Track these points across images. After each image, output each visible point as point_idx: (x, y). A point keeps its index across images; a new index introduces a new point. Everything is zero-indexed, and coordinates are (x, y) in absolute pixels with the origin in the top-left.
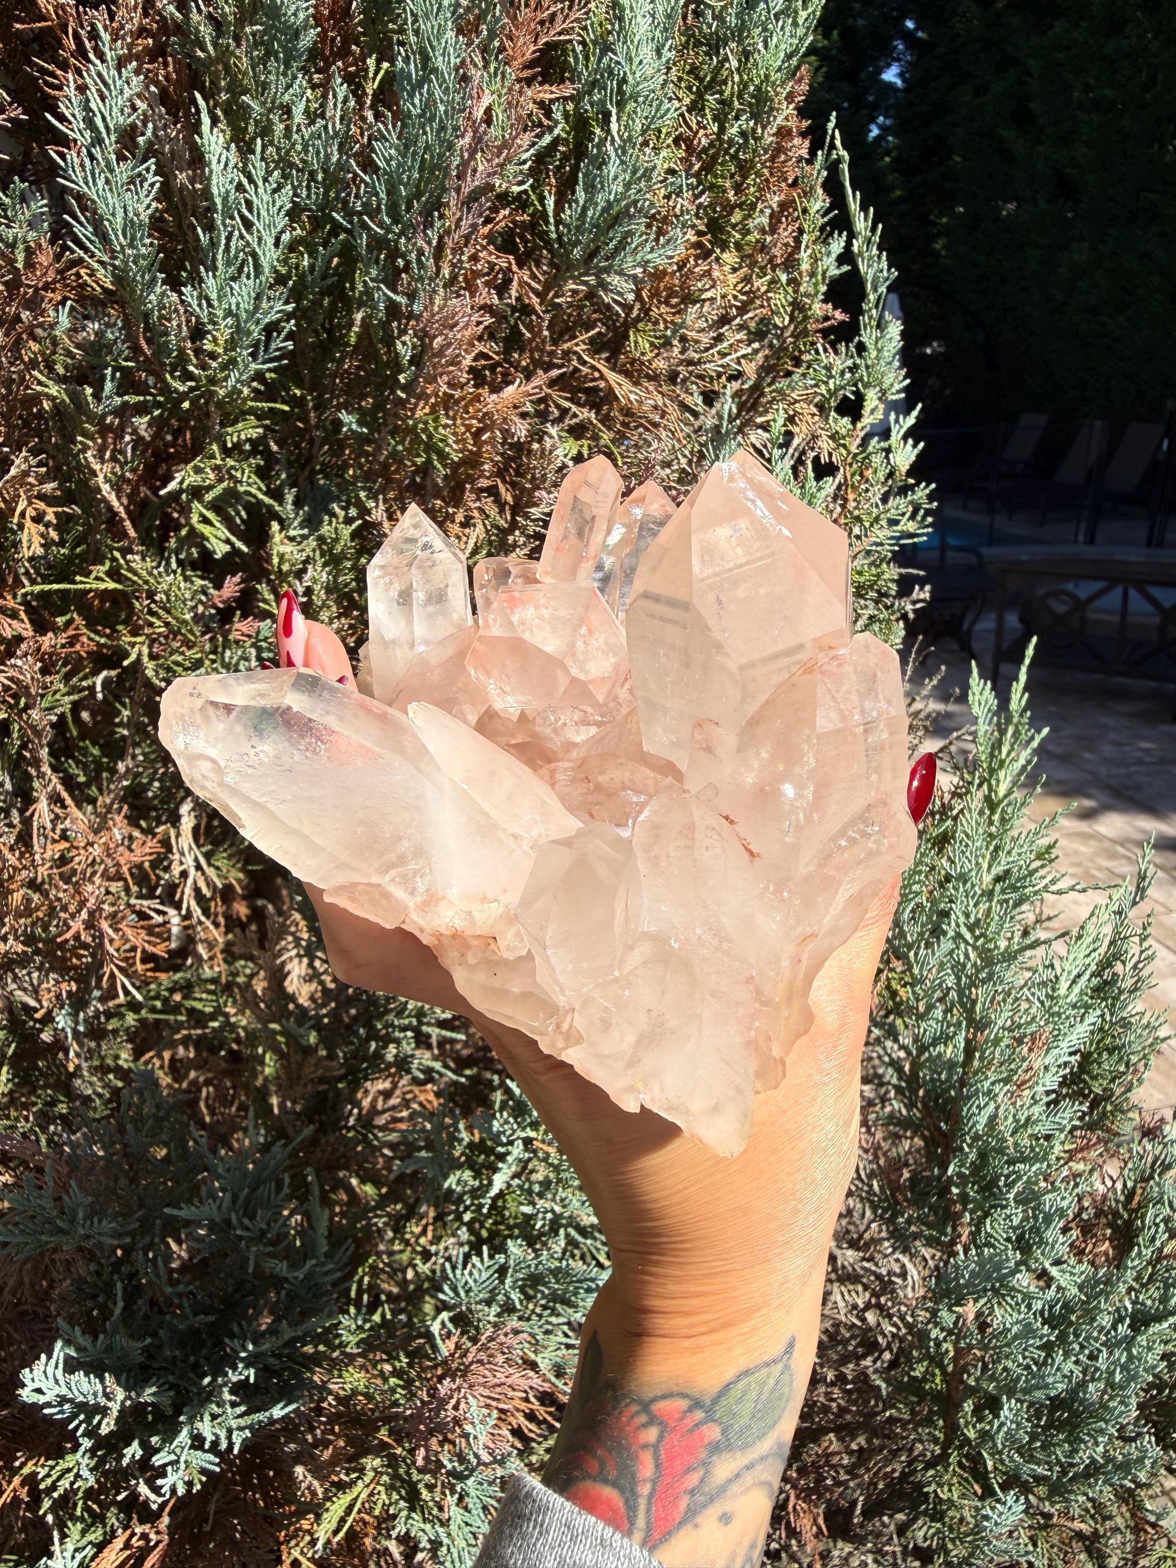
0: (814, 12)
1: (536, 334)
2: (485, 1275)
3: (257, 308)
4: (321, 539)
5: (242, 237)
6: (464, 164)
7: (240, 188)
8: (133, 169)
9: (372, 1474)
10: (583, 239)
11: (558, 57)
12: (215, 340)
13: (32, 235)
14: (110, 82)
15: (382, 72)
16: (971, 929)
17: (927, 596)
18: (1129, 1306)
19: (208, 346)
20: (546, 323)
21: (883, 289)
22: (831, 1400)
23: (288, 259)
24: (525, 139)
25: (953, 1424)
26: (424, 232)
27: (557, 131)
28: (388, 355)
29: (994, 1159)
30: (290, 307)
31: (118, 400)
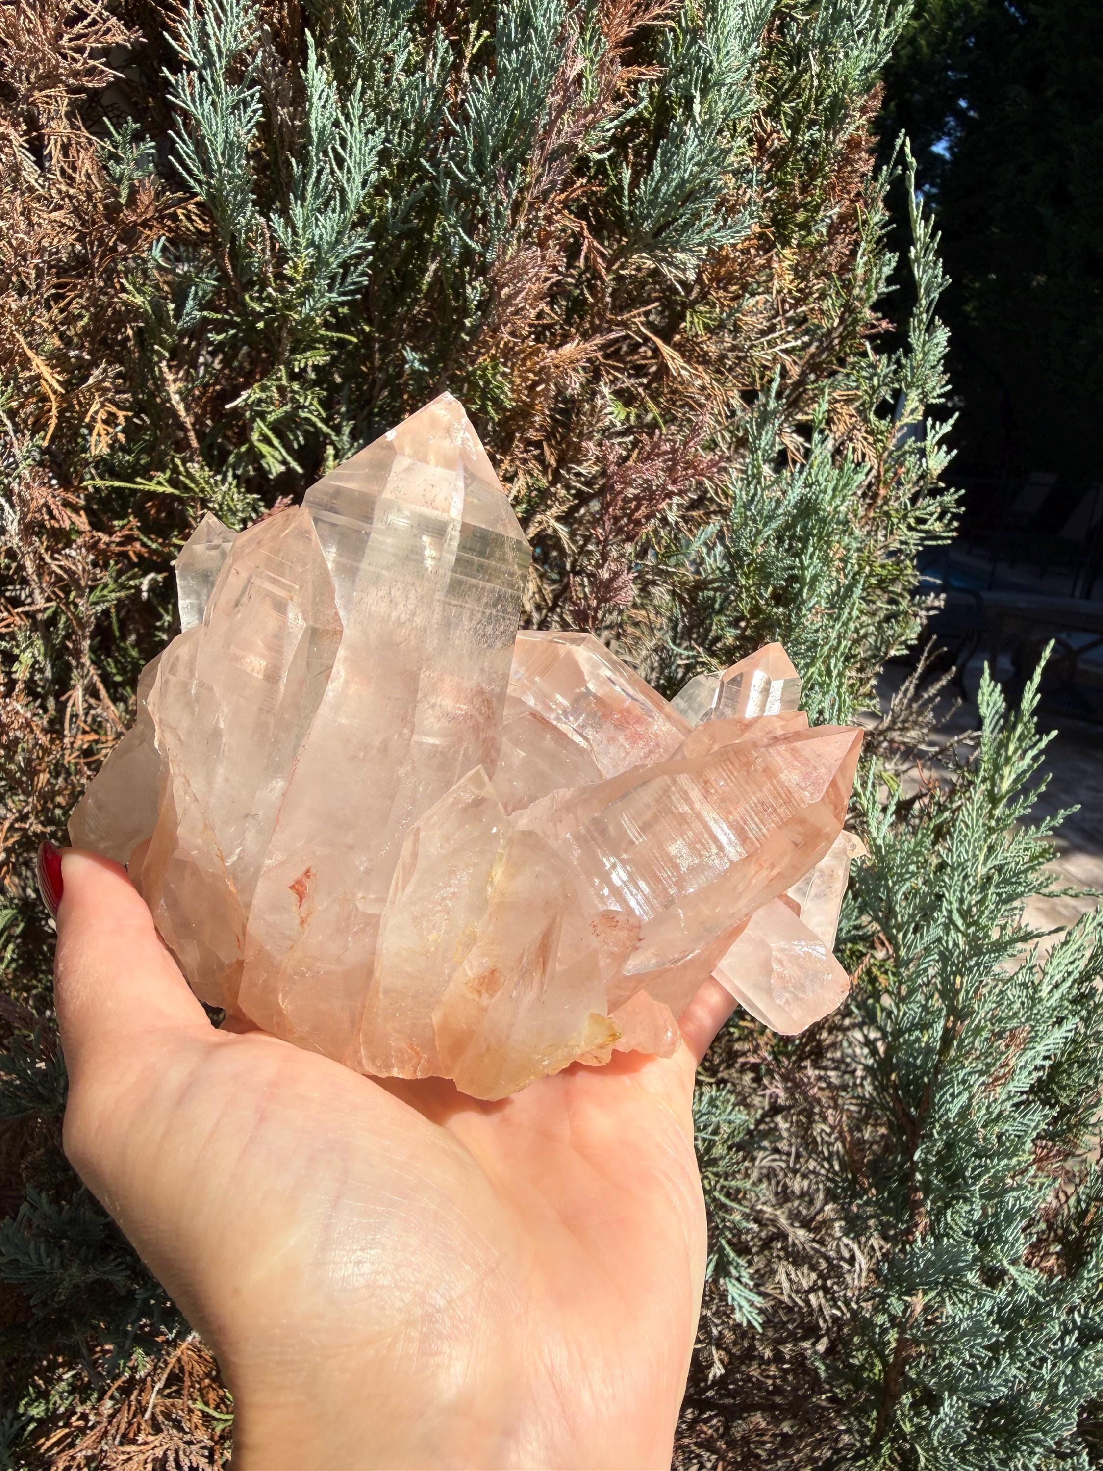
0: (896, 30)
1: (599, 300)
3: (338, 241)
5: (332, 172)
6: (552, 123)
7: (336, 124)
8: (239, 93)
10: (654, 213)
11: (648, 47)
12: (295, 267)
13: (137, 174)
14: (228, 8)
15: (482, 40)
16: (964, 917)
17: (942, 603)
18: (1078, 1320)
19: (288, 271)
20: (610, 290)
21: (936, 295)
22: (768, 1377)
23: (373, 200)
24: (612, 108)
25: (888, 1416)
26: (506, 184)
27: (641, 106)
28: (457, 301)
29: (961, 1149)
30: (369, 245)
31: (197, 314)
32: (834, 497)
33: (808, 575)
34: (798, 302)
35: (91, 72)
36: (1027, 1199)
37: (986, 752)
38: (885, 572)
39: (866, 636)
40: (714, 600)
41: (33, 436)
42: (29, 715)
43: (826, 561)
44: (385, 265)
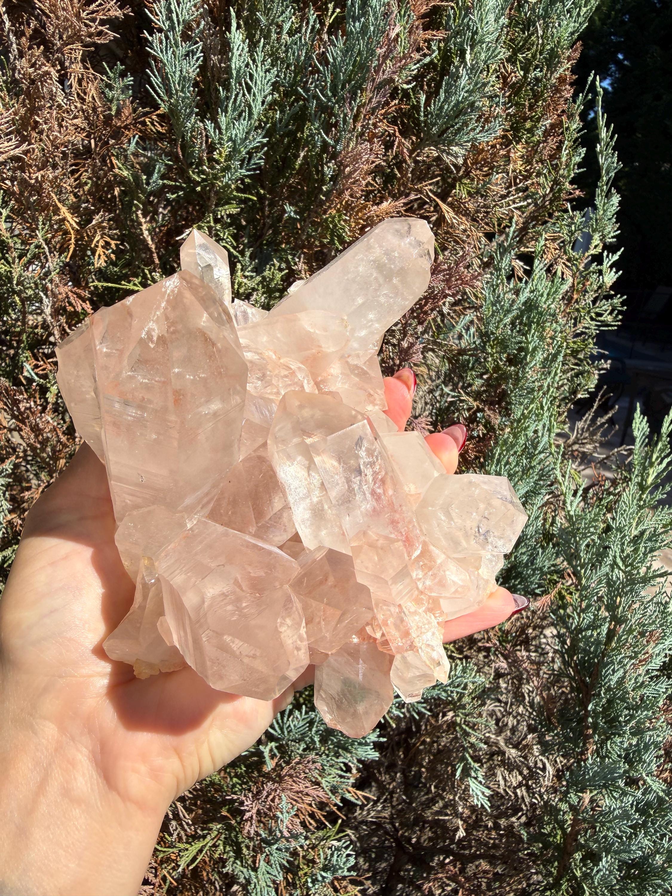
0: (591, 9)
1: (404, 175)
2: (301, 723)
3: (246, 138)
4: (264, 278)
5: (244, 95)
6: (379, 66)
7: (247, 65)
8: (189, 47)
9: (216, 833)
10: (440, 122)
11: (437, 19)
12: (220, 153)
13: (122, 97)
15: (335, 14)
16: (624, 560)
17: (609, 366)
19: (216, 156)
20: (410, 169)
21: (612, 174)
22: (490, 838)
23: (268, 113)
24: (416, 56)
25: (565, 865)
26: (350, 103)
27: (434, 56)
28: (318, 175)
29: (618, 704)
30: (265, 140)
31: (161, 182)
32: (547, 299)
33: (531, 347)
34: (526, 178)
35: (100, 34)
36: (658, 736)
37: (636, 459)
38: (576, 346)
39: (562, 385)
40: (468, 361)
41: (60, 255)
42: (55, 424)
43: (542, 338)
44: (274, 153)
